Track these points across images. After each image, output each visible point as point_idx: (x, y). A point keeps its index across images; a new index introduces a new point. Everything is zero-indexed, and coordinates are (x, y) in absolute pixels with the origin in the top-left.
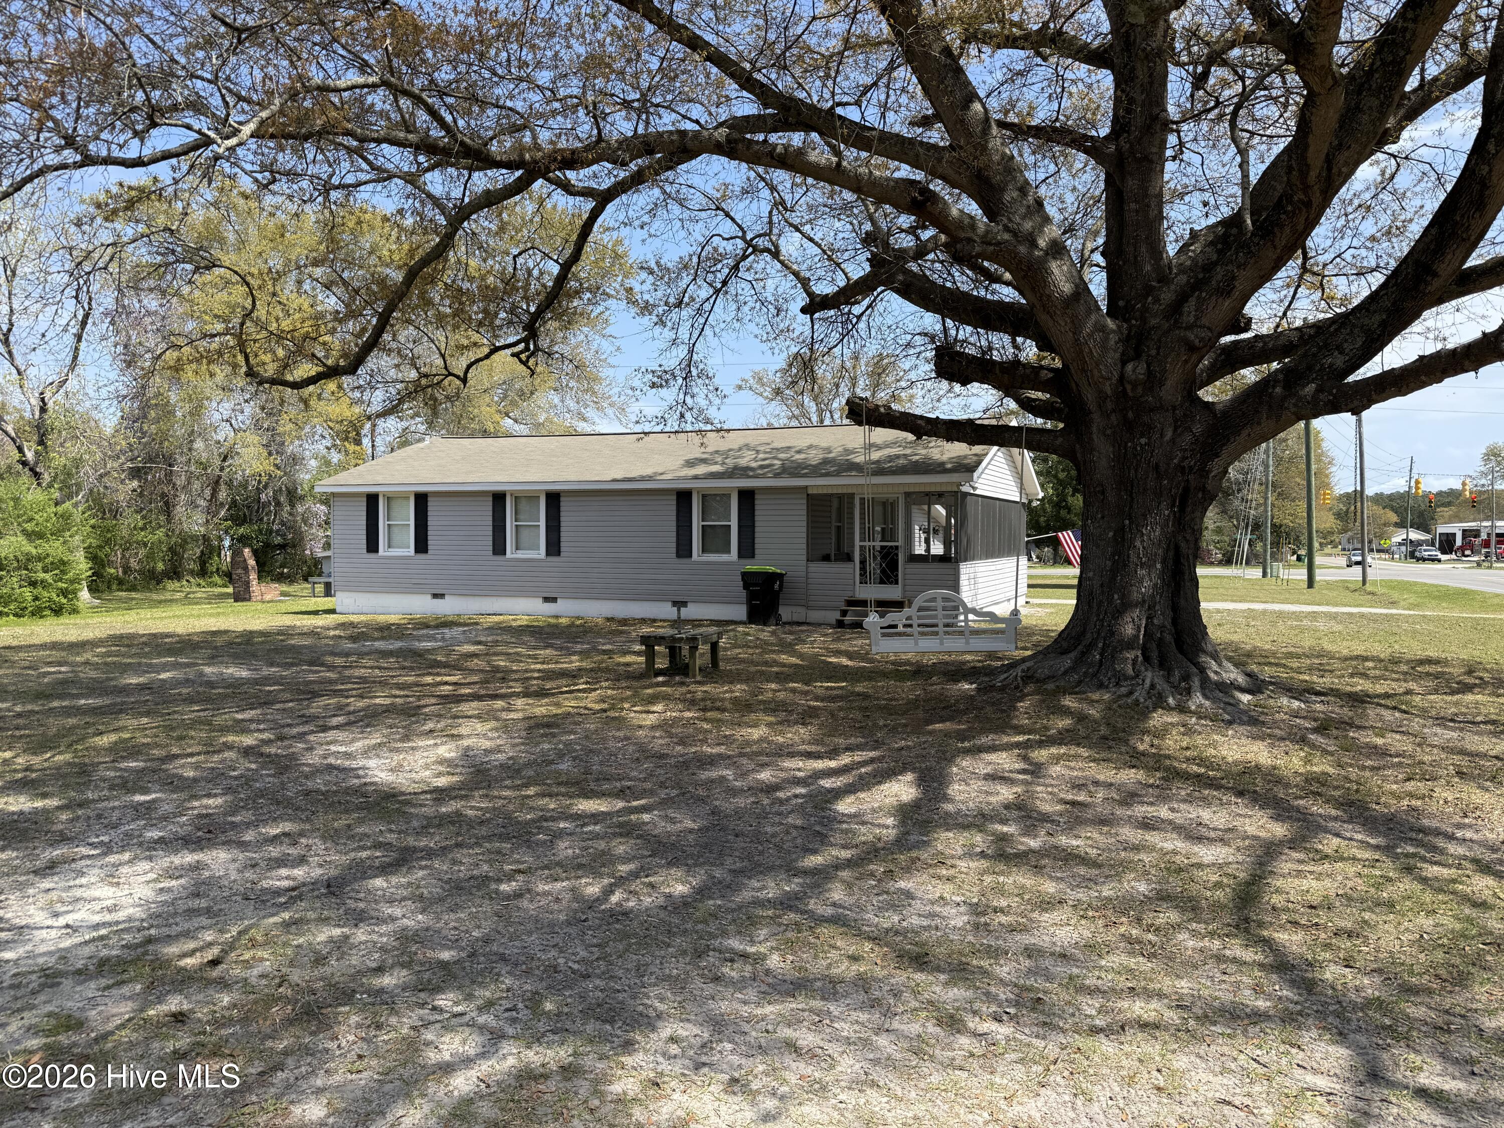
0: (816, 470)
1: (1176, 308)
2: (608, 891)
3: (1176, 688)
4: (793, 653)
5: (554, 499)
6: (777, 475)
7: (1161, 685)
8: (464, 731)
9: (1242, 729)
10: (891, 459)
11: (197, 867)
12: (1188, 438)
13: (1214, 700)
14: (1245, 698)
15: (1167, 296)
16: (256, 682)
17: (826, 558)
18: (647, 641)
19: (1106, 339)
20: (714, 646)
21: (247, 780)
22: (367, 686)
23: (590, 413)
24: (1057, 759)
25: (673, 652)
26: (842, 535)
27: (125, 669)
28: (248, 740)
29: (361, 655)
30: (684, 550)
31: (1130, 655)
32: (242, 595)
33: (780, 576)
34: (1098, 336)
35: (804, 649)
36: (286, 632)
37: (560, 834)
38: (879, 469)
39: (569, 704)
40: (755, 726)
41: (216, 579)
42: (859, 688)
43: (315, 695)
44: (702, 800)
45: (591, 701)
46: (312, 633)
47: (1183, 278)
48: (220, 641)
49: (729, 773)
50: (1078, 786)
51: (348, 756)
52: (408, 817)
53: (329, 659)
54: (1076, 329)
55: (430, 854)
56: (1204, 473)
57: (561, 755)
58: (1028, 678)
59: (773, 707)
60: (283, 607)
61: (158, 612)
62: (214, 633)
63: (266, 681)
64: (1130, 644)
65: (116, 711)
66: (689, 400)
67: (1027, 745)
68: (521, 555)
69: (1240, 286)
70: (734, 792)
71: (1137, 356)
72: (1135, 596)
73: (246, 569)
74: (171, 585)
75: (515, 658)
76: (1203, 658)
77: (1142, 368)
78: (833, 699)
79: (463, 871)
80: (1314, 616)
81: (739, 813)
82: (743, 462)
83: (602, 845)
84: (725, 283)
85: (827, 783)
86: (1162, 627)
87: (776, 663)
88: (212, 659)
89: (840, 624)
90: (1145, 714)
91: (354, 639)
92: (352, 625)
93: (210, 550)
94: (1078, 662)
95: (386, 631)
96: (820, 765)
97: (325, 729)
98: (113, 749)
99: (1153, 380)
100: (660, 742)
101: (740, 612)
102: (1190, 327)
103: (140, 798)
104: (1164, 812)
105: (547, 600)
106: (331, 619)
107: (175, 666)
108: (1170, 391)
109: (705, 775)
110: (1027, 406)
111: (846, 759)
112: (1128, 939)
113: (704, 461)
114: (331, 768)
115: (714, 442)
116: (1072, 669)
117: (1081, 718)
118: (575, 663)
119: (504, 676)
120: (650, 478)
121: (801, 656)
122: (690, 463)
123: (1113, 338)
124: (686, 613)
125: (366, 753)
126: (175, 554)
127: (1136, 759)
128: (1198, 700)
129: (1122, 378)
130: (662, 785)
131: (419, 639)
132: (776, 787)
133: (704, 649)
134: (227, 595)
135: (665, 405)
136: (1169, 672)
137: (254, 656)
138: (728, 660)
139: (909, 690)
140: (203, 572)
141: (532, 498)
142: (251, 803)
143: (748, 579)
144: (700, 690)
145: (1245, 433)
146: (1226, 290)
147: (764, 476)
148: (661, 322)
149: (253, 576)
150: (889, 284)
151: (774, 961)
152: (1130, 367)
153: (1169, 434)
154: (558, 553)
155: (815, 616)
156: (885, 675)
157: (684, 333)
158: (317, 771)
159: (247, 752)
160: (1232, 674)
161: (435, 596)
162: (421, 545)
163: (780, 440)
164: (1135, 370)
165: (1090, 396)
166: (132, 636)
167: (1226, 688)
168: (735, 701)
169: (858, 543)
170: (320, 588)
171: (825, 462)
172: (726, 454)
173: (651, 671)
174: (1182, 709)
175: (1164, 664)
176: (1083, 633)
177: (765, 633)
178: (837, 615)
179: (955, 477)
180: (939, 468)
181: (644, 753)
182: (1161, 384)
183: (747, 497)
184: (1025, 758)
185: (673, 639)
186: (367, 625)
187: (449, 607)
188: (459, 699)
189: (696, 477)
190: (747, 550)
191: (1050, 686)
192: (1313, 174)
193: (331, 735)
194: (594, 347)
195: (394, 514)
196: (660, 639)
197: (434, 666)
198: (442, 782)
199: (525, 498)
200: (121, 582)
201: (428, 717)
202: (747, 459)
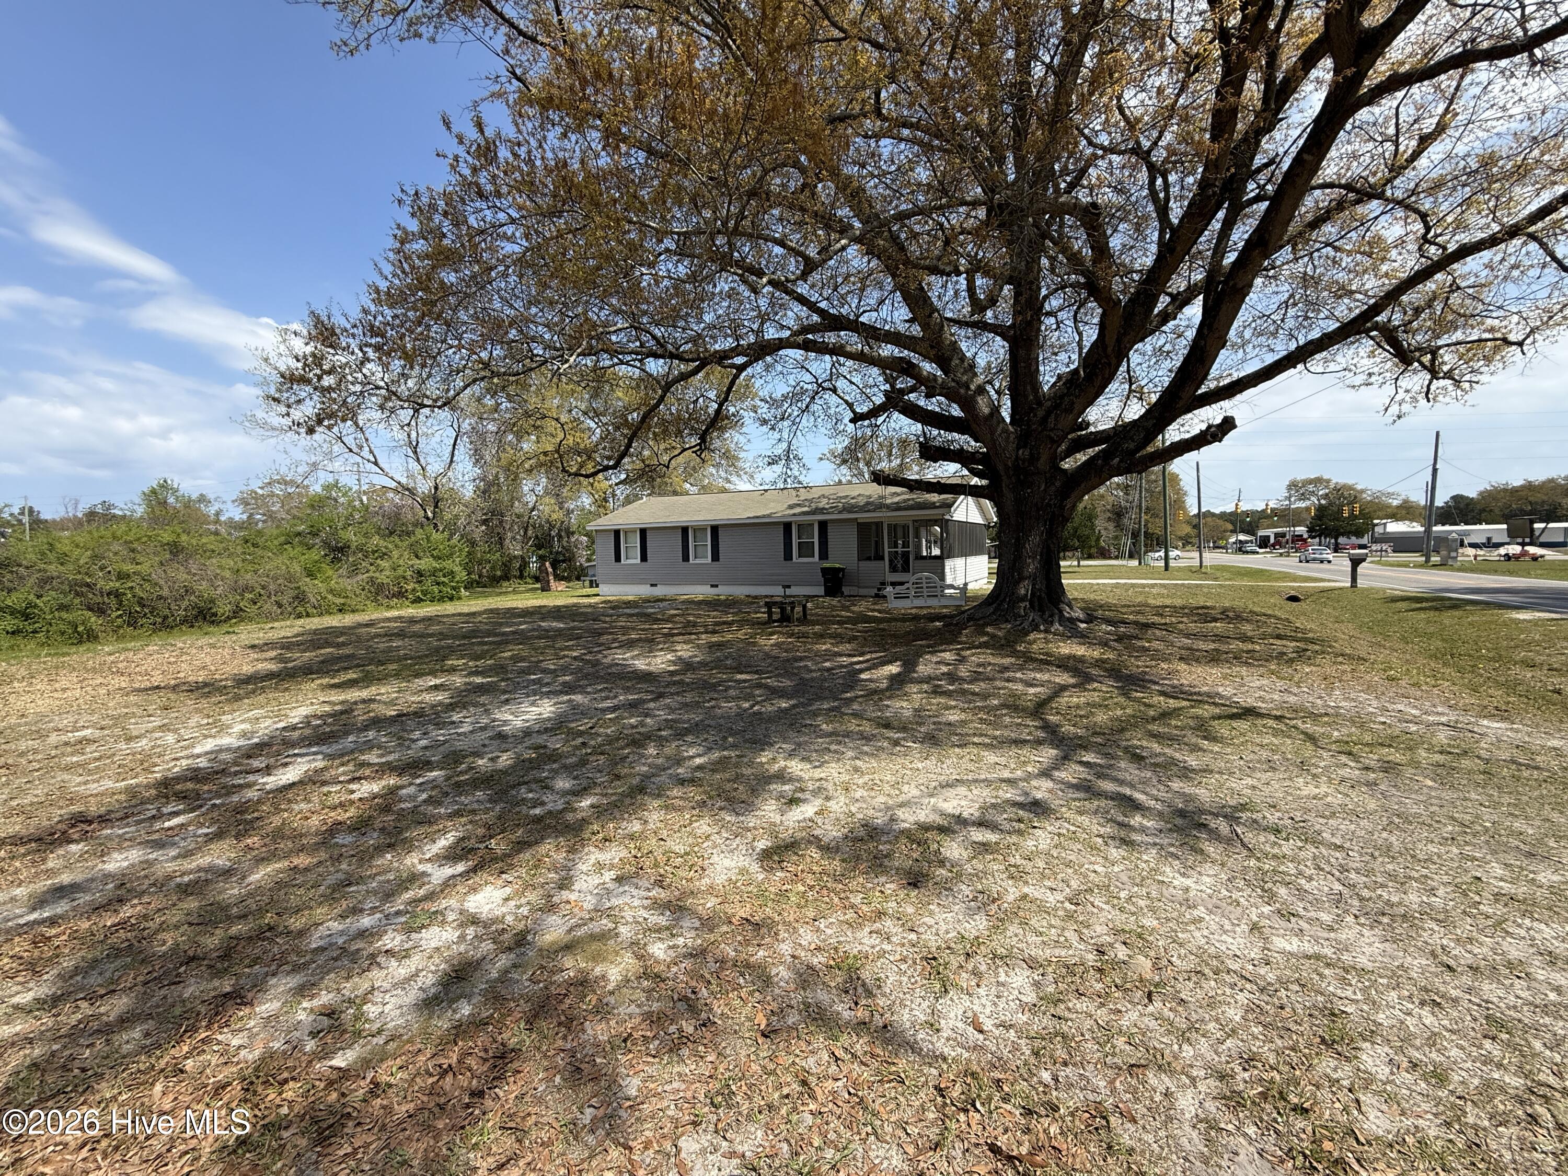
0: (863, 509)
1: (1044, 420)
2: (752, 706)
3: (1045, 621)
4: (849, 611)
5: (715, 529)
6: (840, 512)
7: (1038, 619)
8: (679, 648)
9: (1075, 640)
10: (905, 501)
11: (570, 701)
12: (1053, 488)
13: (1065, 627)
14: (1083, 625)
15: (1041, 413)
16: (569, 629)
17: (869, 559)
18: (768, 605)
19: (1008, 437)
20: (804, 607)
21: (580, 670)
22: (625, 630)
23: (734, 478)
24: (973, 655)
25: (783, 610)
26: (878, 545)
27: (501, 624)
28: (575, 654)
29: (619, 616)
30: (788, 556)
31: (1022, 605)
32: (546, 588)
33: (843, 570)
34: (1004, 435)
35: (855, 609)
36: (575, 605)
37: (730, 687)
38: (897, 507)
39: (729, 636)
40: (824, 644)
41: (528, 580)
42: (881, 626)
43: (601, 634)
44: (796, 674)
45: (740, 635)
46: (590, 606)
47: (1049, 403)
48: (543, 610)
49: (809, 664)
50: (979, 665)
51: (624, 659)
52: (660, 682)
53: (602, 618)
54: (992, 433)
55: (672, 694)
56: (1062, 507)
57: (727, 658)
58: (970, 619)
59: (834, 636)
60: (570, 594)
61: (503, 598)
62: (540, 607)
63: (573, 628)
64: (1023, 599)
65: (507, 642)
66: (789, 472)
67: (962, 649)
68: (698, 561)
69: (1077, 407)
70: (811, 671)
71: (1025, 447)
72: (1026, 574)
73: (547, 573)
74: (506, 584)
75: (699, 616)
76: (1062, 605)
77: (1027, 452)
78: (866, 632)
79: (688, 700)
80: (1153, 586)
81: (813, 679)
82: (821, 505)
83: (748, 690)
84: (807, 407)
85: (858, 667)
86: (1040, 590)
87: (838, 616)
88: (543, 619)
89: (877, 596)
90: (1027, 634)
91: (613, 608)
92: (609, 601)
93: (525, 564)
94: (996, 610)
95: (628, 604)
96: (855, 659)
97: (610, 649)
98: (511, 658)
99: (1033, 459)
100: (775, 652)
101: (821, 590)
102: (1051, 430)
103: (533, 677)
104: (1019, 675)
105: (712, 586)
106: (597, 599)
107: (525, 623)
108: (1043, 463)
109: (797, 664)
110: (974, 473)
111: (868, 657)
112: (981, 719)
113: (799, 505)
114: (617, 665)
115: (804, 494)
116: (993, 613)
117: (993, 636)
118: (730, 618)
119: (695, 625)
120: (769, 516)
121: (853, 612)
122: (791, 507)
123: (1012, 437)
124: (788, 592)
125: (633, 658)
126: (506, 566)
127: (1015, 654)
128: (1056, 626)
129: (1017, 458)
130: (777, 669)
131: (647, 608)
132: (833, 669)
133: (798, 609)
134: (537, 589)
135: (776, 475)
136: (1043, 612)
137: (563, 617)
138: (812, 615)
139: (909, 626)
140: (521, 577)
141: (702, 529)
142: (586, 676)
143: (824, 571)
144: (796, 630)
145: (1083, 486)
146: (1069, 410)
147: (833, 513)
148: (773, 428)
149: (551, 578)
150: (895, 408)
151: (824, 726)
152: (1021, 452)
153: (1043, 488)
154: (718, 560)
155: (863, 592)
156: (896, 620)
157: (785, 435)
158: (611, 666)
159: (575, 658)
160: (1079, 614)
161: (652, 585)
162: (644, 558)
163: (843, 491)
164: (1024, 453)
165: (1000, 468)
166: (497, 609)
167: (1072, 621)
168: (815, 634)
169: (887, 550)
170: (587, 584)
171: (868, 503)
172: (811, 501)
173: (770, 621)
174: (1047, 631)
175: (1042, 610)
176: (999, 595)
177: (835, 601)
178: (876, 591)
179: (941, 511)
180: (932, 506)
181: (767, 655)
182: (1038, 459)
183: (823, 525)
184: (958, 654)
185: (782, 603)
186: (617, 601)
187: (659, 591)
188: (673, 635)
189: (794, 515)
190: (824, 555)
191: (981, 622)
192: (1110, 350)
193: (613, 651)
194: (736, 439)
195: (629, 540)
196: (775, 603)
197: (656, 621)
198: (672, 668)
199: (699, 530)
200: (478, 583)
201: (659, 643)
202: (823, 503)
